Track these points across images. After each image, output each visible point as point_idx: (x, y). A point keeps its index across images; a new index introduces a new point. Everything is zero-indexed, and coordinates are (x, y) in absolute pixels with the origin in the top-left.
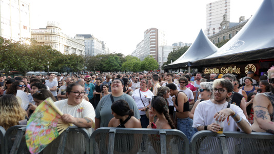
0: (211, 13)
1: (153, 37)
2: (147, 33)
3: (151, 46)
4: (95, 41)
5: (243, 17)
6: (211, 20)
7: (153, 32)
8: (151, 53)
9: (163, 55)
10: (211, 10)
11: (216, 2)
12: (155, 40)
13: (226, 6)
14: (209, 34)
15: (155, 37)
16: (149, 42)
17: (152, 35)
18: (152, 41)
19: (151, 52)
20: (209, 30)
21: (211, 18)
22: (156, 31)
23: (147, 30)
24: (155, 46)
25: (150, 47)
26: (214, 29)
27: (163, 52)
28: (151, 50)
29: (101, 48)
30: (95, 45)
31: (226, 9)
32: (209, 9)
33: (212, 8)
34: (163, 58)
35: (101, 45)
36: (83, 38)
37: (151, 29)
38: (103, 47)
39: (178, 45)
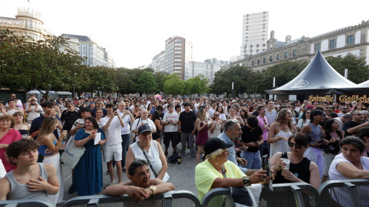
0: (247, 27)
1: (178, 48)
2: (169, 43)
3: (176, 60)
4: (94, 46)
5: (290, 37)
6: (247, 35)
7: (178, 43)
8: (175, 70)
9: (193, 74)
10: (247, 23)
11: (254, 14)
12: (180, 52)
13: (264, 21)
14: (245, 51)
15: (181, 48)
16: (173, 55)
17: (177, 47)
18: (177, 54)
19: (176, 68)
20: (245, 47)
21: (247, 32)
22: (183, 41)
23: (171, 38)
24: (180, 60)
25: (175, 62)
26: (251, 46)
27: (194, 70)
28: (175, 66)
29: (102, 57)
30: (94, 52)
31: (264, 24)
32: (246, 21)
33: (249, 21)
35: (102, 53)
36: (77, 41)
37: (176, 38)
38: (106, 56)
39: (212, 62)
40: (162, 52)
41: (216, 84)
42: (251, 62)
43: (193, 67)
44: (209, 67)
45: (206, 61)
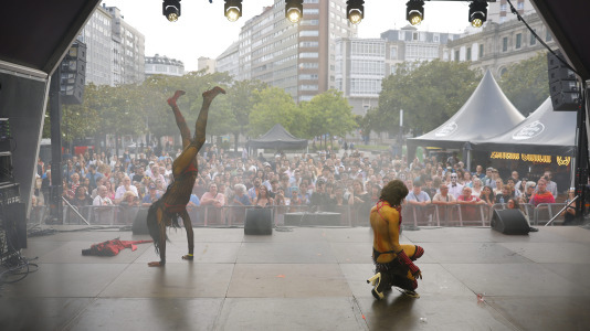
3: (303, 34)
8: (300, 61)
9: (348, 74)
12: (315, 11)
18: (308, 17)
19: (302, 55)
24: (315, 34)
25: (300, 40)
27: (348, 62)
28: (300, 50)
29: (107, 34)
34: (348, 80)
38: (116, 30)
39: (402, 37)
40: (268, 10)
41: (381, 110)
42: (501, 41)
43: (348, 55)
44: (394, 53)
45: (384, 35)
